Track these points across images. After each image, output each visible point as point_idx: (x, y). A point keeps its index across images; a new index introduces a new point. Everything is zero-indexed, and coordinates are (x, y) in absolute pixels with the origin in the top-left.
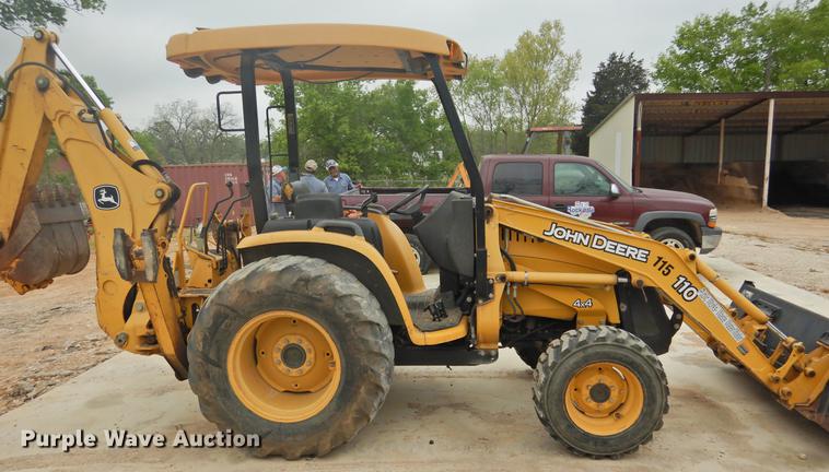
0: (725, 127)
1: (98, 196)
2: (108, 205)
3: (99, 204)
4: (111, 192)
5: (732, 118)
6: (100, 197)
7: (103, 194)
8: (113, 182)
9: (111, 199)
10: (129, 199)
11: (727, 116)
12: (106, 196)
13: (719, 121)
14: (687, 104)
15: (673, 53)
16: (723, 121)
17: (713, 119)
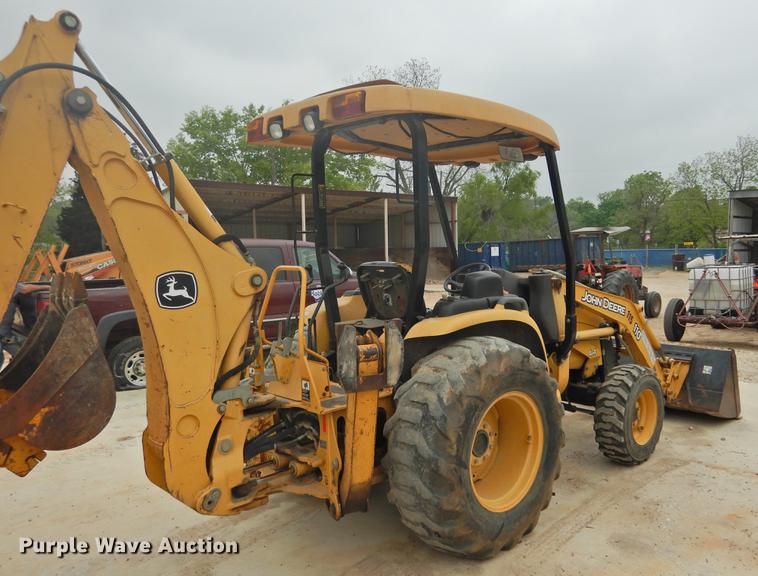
0: (257, 217)
1: (163, 287)
2: (179, 301)
3: (164, 301)
4: (185, 281)
5: (261, 209)
6: (167, 290)
7: (171, 286)
8: (188, 266)
9: (184, 293)
10: (212, 292)
11: (258, 207)
12: (177, 287)
13: (251, 211)
14: (230, 193)
15: (182, 140)
16: (254, 211)
17: (245, 209)
